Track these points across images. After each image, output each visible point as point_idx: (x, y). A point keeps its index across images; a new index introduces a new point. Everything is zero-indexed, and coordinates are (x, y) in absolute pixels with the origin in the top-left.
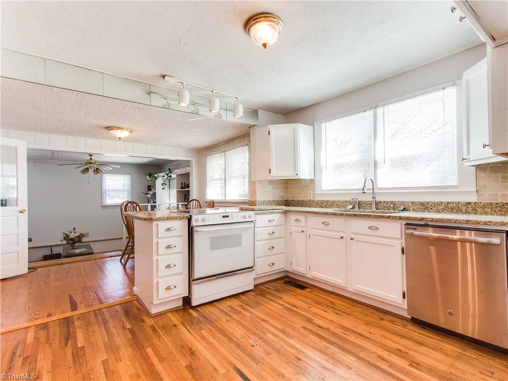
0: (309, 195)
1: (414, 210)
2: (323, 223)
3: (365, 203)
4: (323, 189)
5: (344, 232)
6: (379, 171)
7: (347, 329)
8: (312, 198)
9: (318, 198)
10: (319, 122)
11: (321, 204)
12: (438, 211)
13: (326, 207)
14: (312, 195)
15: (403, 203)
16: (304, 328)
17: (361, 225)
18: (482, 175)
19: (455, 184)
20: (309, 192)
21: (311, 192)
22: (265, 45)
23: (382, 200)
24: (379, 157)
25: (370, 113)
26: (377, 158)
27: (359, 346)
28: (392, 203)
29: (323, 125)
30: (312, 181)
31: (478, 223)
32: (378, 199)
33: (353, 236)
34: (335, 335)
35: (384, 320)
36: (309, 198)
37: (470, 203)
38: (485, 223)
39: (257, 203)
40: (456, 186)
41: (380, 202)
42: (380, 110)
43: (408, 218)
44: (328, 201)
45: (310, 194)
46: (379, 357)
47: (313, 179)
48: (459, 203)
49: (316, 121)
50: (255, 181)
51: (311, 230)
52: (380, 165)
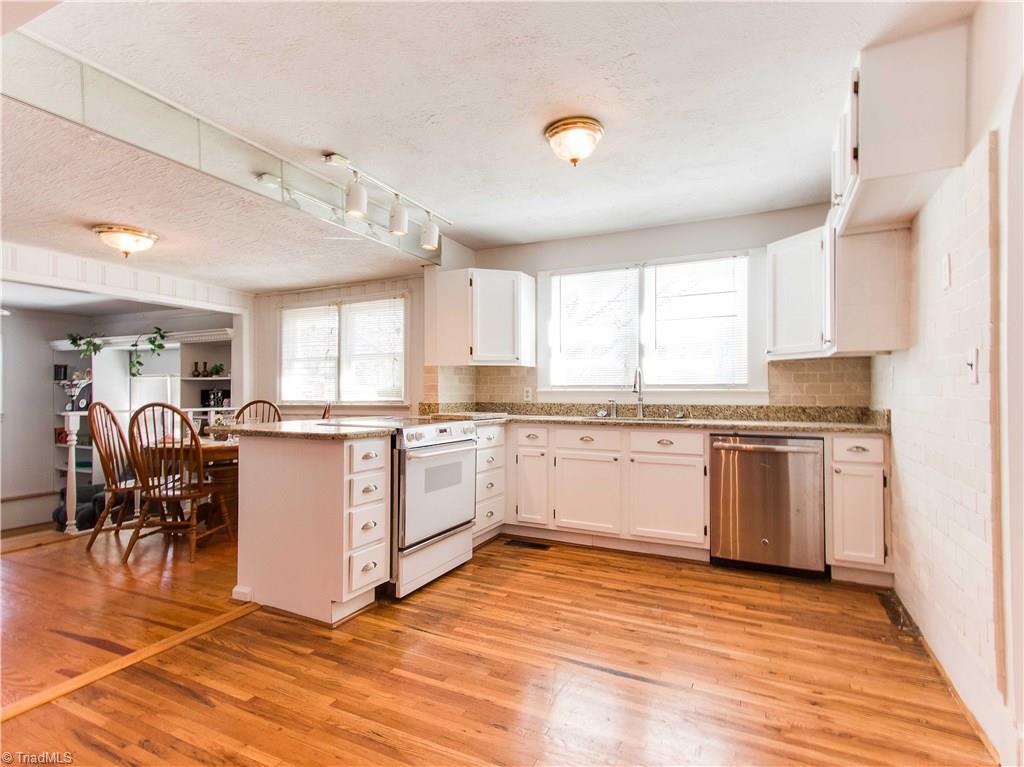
0: (525, 394)
1: (695, 417)
2: (582, 439)
3: (625, 407)
4: (552, 384)
5: (618, 451)
6: (644, 360)
7: (653, 587)
8: (530, 399)
9: (541, 400)
10: (549, 272)
11: (548, 409)
12: (725, 418)
13: (557, 414)
14: (530, 394)
15: (681, 408)
16: (598, 595)
17: (646, 440)
18: (775, 372)
19: (745, 382)
20: (526, 389)
21: (530, 389)
22: (574, 161)
23: (651, 403)
24: (647, 340)
25: (634, 273)
26: (643, 342)
27: (682, 602)
28: (665, 407)
29: (555, 280)
30: (532, 371)
31: (796, 430)
32: (646, 402)
33: (633, 456)
34: (644, 595)
35: (681, 569)
36: (525, 399)
37: (762, 407)
38: (804, 430)
39: (440, 407)
40: (747, 385)
41: (648, 406)
42: (649, 272)
43: (715, 427)
44: (561, 405)
45: (527, 392)
46: (712, 608)
47: (532, 368)
48: (749, 407)
49: (543, 270)
50: (436, 367)
51: (558, 451)
52: (646, 351)
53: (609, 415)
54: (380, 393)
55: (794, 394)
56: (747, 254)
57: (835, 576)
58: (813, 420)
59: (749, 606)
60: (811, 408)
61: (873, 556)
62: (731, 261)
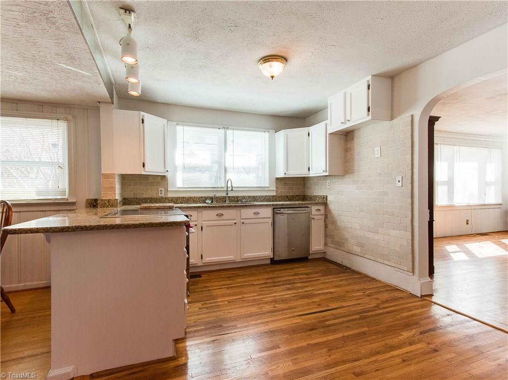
2: (217, 215)
3: (218, 198)
4: (178, 187)
8: (163, 195)
9: (170, 195)
11: (176, 200)
13: (181, 203)
14: (163, 192)
18: (277, 182)
20: (160, 189)
21: (163, 189)
22: (272, 77)
24: (228, 164)
25: (222, 131)
26: (227, 166)
30: (163, 177)
36: (160, 195)
37: (274, 196)
38: (305, 204)
40: (269, 187)
43: (276, 205)
44: (183, 198)
45: (161, 191)
49: (171, 121)
50: (114, 174)
52: (228, 170)
53: (212, 202)
54: (38, 193)
55: (284, 191)
56: (269, 132)
57: (309, 258)
58: (290, 201)
59: (307, 274)
60: (290, 196)
61: (321, 247)
62: (264, 133)
